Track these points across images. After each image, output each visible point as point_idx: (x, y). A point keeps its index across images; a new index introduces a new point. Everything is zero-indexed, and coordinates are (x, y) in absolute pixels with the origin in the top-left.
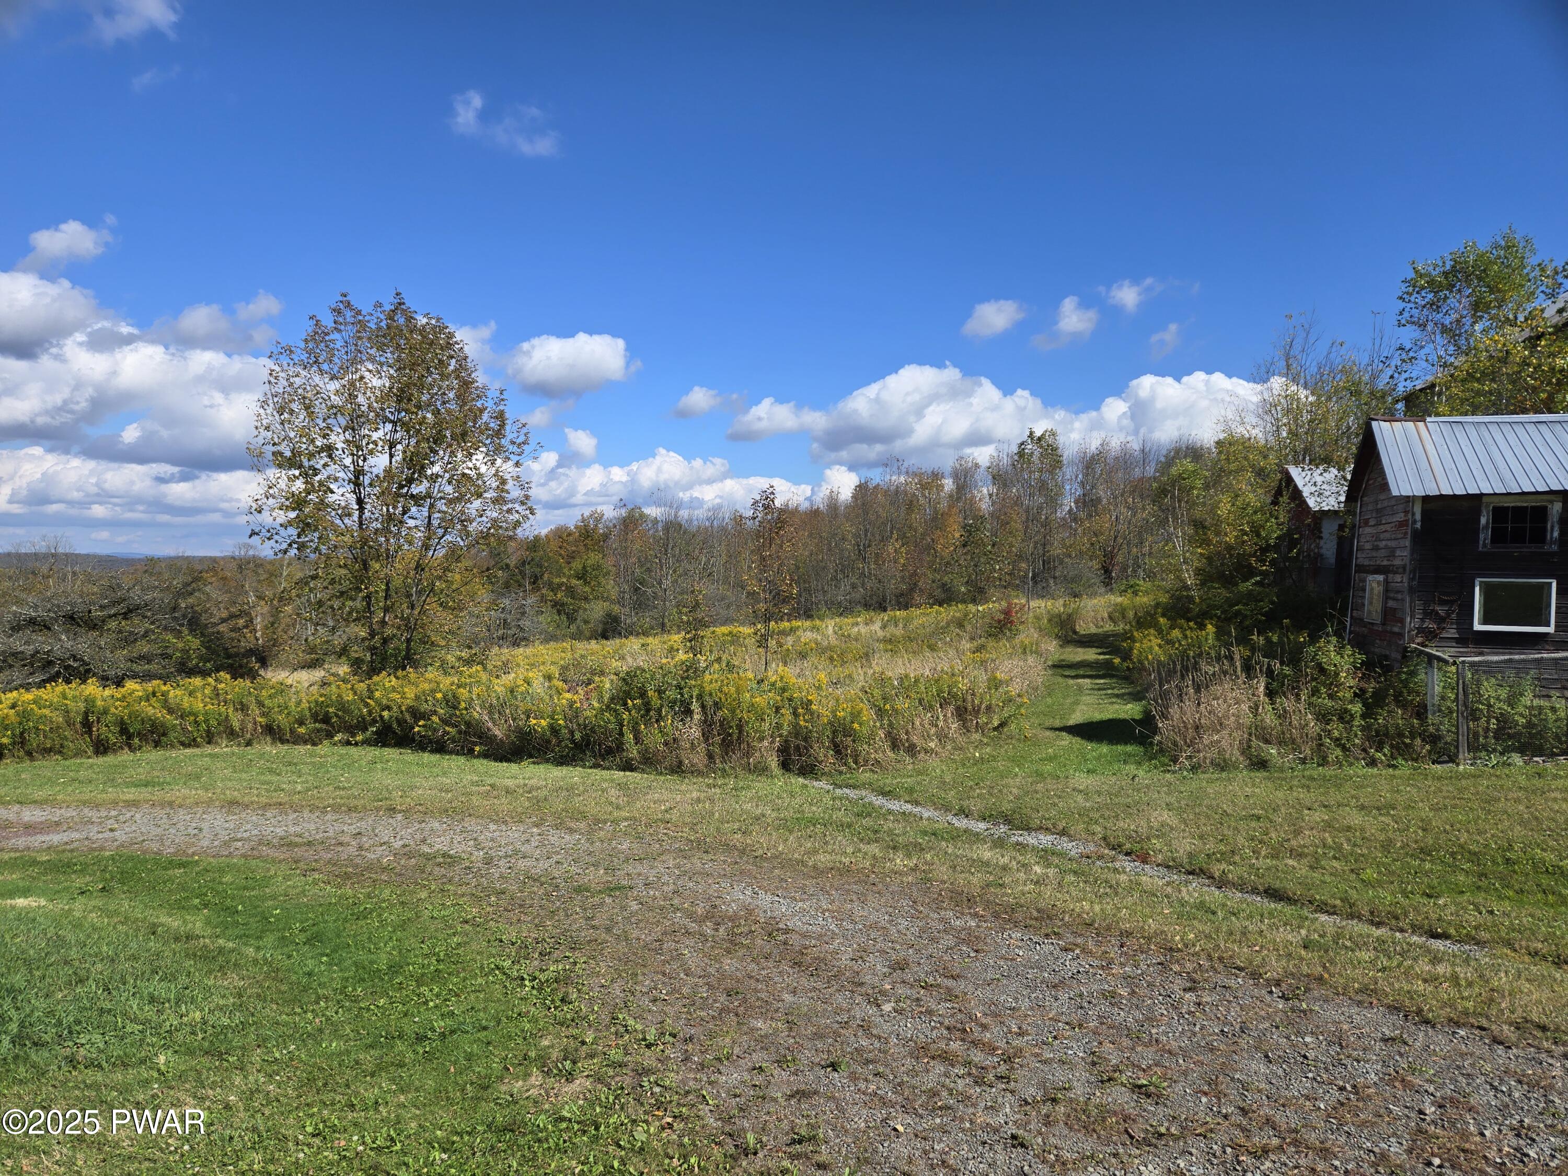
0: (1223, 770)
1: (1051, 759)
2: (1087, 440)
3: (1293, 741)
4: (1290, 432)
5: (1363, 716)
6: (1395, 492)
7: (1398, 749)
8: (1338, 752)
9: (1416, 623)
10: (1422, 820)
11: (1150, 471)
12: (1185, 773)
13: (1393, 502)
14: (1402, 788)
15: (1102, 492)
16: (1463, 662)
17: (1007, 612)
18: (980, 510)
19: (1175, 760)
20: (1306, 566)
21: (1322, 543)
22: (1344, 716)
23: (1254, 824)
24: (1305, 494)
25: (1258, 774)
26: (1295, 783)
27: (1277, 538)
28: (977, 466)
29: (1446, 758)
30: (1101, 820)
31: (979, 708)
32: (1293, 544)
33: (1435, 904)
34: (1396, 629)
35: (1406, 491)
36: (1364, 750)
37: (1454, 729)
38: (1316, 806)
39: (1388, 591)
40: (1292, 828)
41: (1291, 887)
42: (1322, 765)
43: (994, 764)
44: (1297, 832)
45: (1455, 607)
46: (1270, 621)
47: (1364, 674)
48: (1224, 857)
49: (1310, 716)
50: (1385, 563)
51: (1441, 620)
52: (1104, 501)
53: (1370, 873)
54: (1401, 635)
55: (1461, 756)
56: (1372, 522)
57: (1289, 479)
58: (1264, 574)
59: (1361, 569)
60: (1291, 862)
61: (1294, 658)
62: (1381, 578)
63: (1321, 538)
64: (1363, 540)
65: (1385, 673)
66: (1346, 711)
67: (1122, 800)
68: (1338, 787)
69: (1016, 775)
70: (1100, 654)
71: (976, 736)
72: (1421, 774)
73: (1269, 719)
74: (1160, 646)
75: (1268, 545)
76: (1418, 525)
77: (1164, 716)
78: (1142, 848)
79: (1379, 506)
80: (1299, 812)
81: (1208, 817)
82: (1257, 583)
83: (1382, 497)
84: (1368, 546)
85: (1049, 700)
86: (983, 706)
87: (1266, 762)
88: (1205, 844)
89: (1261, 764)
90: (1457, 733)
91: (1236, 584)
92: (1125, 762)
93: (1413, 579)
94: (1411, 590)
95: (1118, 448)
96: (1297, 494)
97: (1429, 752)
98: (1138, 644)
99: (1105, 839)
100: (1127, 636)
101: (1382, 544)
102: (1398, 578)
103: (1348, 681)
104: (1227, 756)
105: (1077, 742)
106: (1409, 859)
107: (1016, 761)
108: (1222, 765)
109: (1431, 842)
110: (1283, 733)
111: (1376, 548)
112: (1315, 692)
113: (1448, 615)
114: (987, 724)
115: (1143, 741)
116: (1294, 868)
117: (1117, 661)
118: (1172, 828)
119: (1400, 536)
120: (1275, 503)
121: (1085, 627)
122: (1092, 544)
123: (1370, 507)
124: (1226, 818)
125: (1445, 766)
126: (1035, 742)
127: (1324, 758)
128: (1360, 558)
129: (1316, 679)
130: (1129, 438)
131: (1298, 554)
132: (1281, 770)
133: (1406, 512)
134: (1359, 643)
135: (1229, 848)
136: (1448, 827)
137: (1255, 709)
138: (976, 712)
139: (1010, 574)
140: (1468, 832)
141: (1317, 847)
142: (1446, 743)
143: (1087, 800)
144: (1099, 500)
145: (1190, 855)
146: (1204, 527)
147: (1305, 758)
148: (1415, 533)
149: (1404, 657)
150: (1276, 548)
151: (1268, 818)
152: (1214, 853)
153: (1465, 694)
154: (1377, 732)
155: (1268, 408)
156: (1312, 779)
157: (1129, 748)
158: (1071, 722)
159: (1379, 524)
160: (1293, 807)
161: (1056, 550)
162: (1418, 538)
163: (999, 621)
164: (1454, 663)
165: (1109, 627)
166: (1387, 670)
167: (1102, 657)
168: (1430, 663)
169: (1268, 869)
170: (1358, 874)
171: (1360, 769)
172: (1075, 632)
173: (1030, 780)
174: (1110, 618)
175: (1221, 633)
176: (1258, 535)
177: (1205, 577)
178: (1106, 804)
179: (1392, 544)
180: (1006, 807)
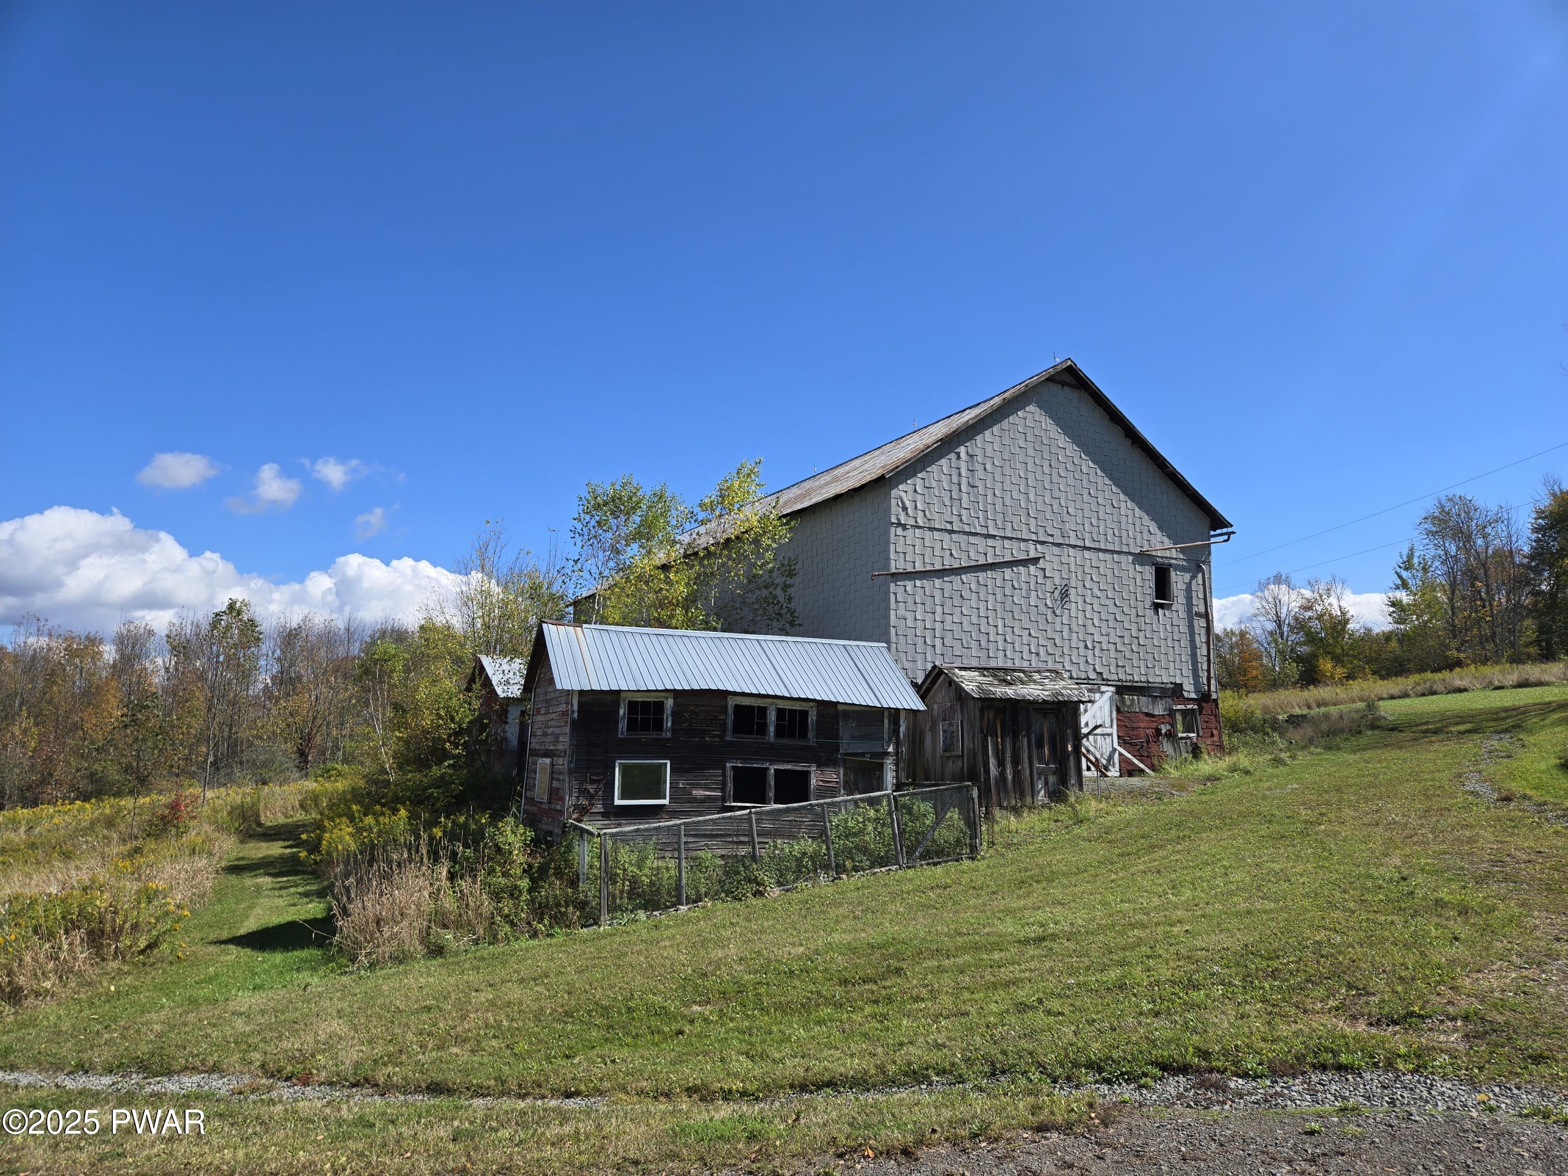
0: (401, 962)
1: (210, 980)
2: (288, 614)
3: (469, 922)
4: (484, 624)
5: (530, 891)
6: (559, 687)
7: (555, 917)
8: (507, 928)
9: (573, 801)
10: (569, 984)
11: (355, 650)
12: (363, 972)
13: (558, 695)
14: (555, 955)
15: (303, 669)
16: (605, 834)
17: (174, 807)
18: (150, 685)
19: (353, 960)
20: (493, 748)
21: (507, 727)
22: (514, 892)
23: (424, 1016)
24: (494, 683)
25: (434, 962)
26: (467, 966)
27: (469, 722)
28: (151, 633)
29: (591, 921)
30: (261, 1045)
31: (121, 928)
32: (483, 728)
33: (572, 1064)
34: (558, 807)
35: (567, 687)
36: (529, 923)
37: (598, 894)
38: (482, 987)
39: (553, 773)
40: (459, 1014)
41: (453, 1077)
42: (493, 944)
43: (136, 997)
44: (463, 1018)
45: (602, 786)
46: (457, 804)
47: (532, 851)
48: (392, 1059)
49: (484, 896)
50: (552, 747)
51: (591, 797)
52: (305, 679)
53: (523, 1046)
54: (561, 812)
55: (602, 918)
56: (542, 711)
57: (482, 669)
58: (458, 757)
59: (535, 753)
60: (455, 1050)
61: (475, 839)
62: (548, 761)
63: (507, 723)
64: (536, 727)
65: (548, 849)
66: (516, 887)
67: (289, 1016)
68: (504, 963)
69: (162, 1007)
70: (286, 847)
71: (115, 965)
72: (571, 939)
73: (449, 903)
74: (351, 835)
75: (461, 729)
76: (576, 715)
77: (345, 912)
78: (305, 1069)
79: (548, 697)
80: (467, 995)
81: (380, 1017)
82: (449, 766)
83: (550, 689)
84: (539, 732)
85: (218, 908)
86: (127, 925)
87: (442, 948)
88: (373, 1048)
89: (437, 951)
90: (600, 898)
91: (430, 767)
92: (298, 970)
93: (571, 762)
94: (570, 772)
95: (322, 626)
96: (487, 682)
97: (579, 918)
98: (327, 835)
99: (263, 1066)
100: (319, 826)
101: (550, 731)
102: (560, 761)
103: (519, 857)
104: (406, 948)
105: (246, 954)
106: (555, 1025)
107: (163, 989)
108: (401, 958)
109: (574, 1003)
110: (460, 915)
111: (545, 734)
112: (491, 871)
113: (596, 792)
114: (131, 947)
115: (320, 943)
116: (457, 1055)
117: (303, 854)
118: (341, 1038)
119: (563, 724)
120: (469, 689)
121: (271, 818)
122: (288, 725)
123: (542, 698)
124: (398, 1016)
125: (591, 929)
126: (194, 962)
127: (495, 936)
128: (533, 743)
129: (493, 859)
130: (335, 616)
131: (487, 737)
132: (457, 954)
133: (567, 703)
134: (530, 821)
135: (397, 1048)
136: (587, 987)
137: (435, 896)
138: (117, 934)
139: (186, 759)
140: (602, 988)
141: (480, 1029)
142: (592, 908)
143: (246, 1023)
144: (299, 678)
145: (357, 1065)
146: (404, 711)
147: (478, 939)
148: (573, 721)
149: (564, 832)
150: (468, 731)
151: (438, 1007)
152: (382, 1057)
153: (606, 862)
154: (540, 904)
155: (466, 600)
156: (482, 959)
157: (305, 953)
158: (242, 932)
159: (547, 713)
160: (463, 991)
161: (244, 734)
162: (576, 726)
163: (163, 817)
164: (599, 835)
165: (300, 816)
166: (550, 845)
167: (288, 851)
168: (581, 836)
169: (433, 1062)
170: (512, 1049)
171: (525, 943)
172: (259, 824)
173: (179, 1011)
174: (302, 806)
175: (413, 816)
176: (452, 719)
177: (403, 761)
178: (271, 1024)
179: (557, 731)
180: (143, 1049)
